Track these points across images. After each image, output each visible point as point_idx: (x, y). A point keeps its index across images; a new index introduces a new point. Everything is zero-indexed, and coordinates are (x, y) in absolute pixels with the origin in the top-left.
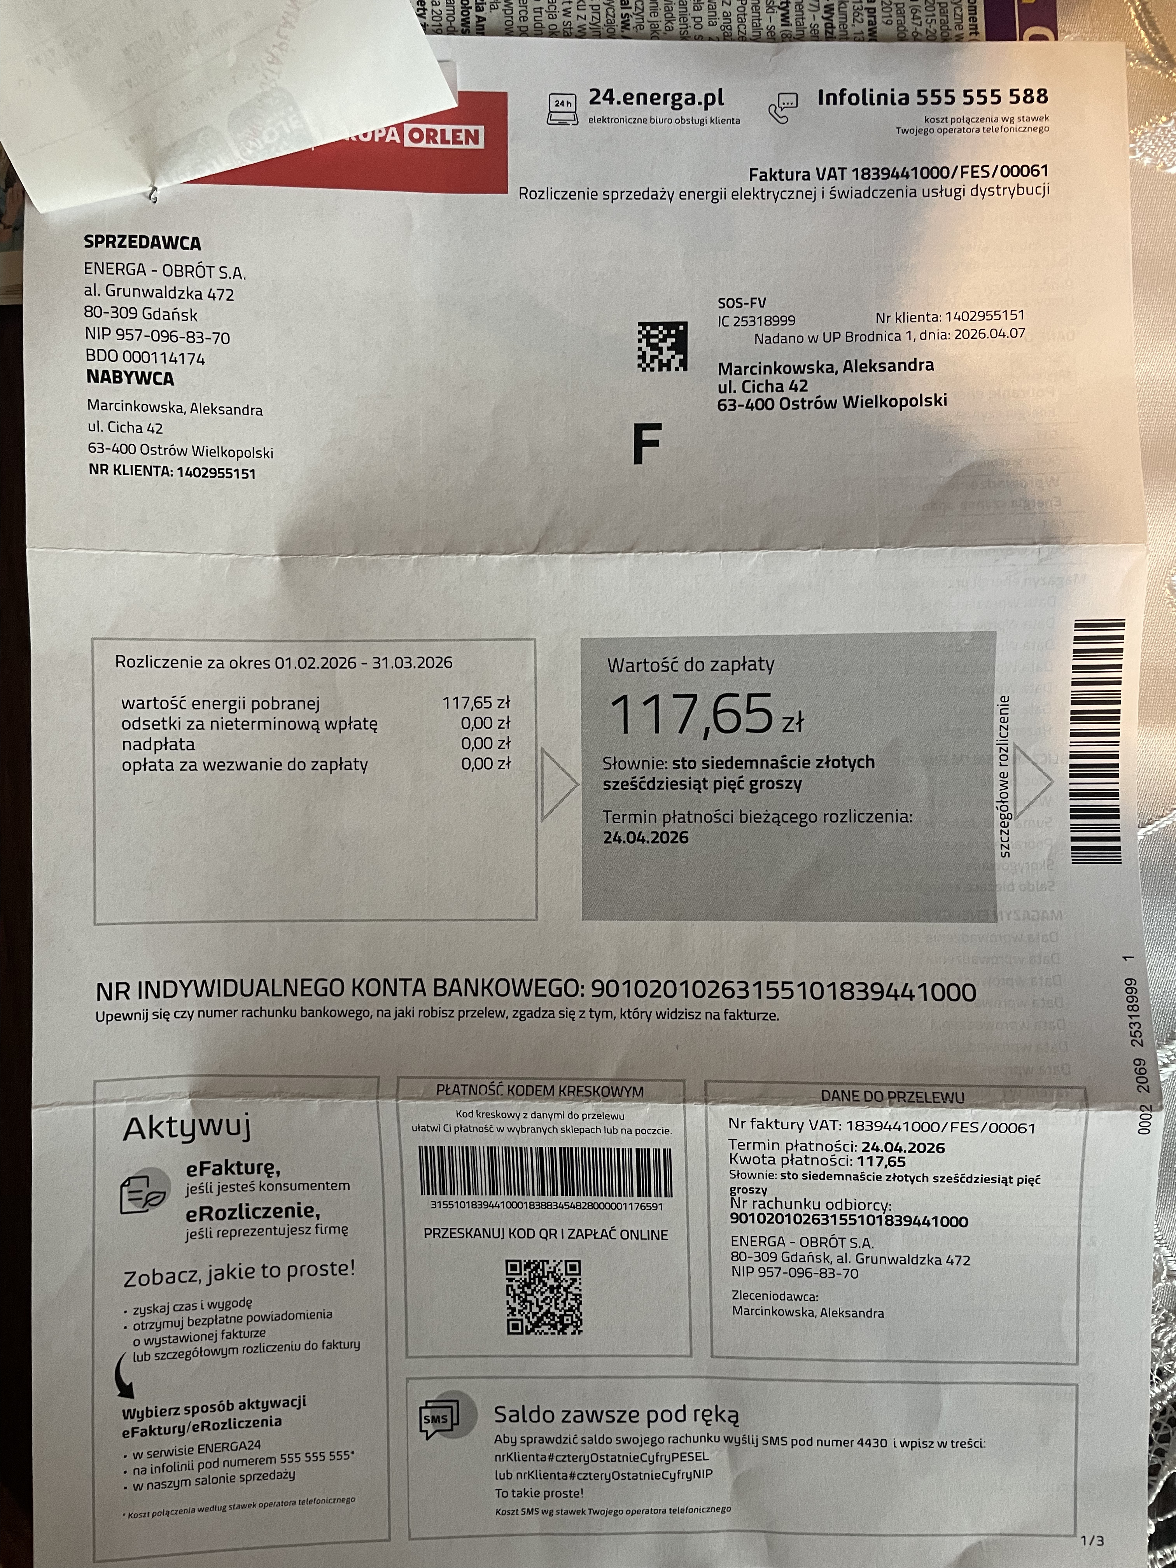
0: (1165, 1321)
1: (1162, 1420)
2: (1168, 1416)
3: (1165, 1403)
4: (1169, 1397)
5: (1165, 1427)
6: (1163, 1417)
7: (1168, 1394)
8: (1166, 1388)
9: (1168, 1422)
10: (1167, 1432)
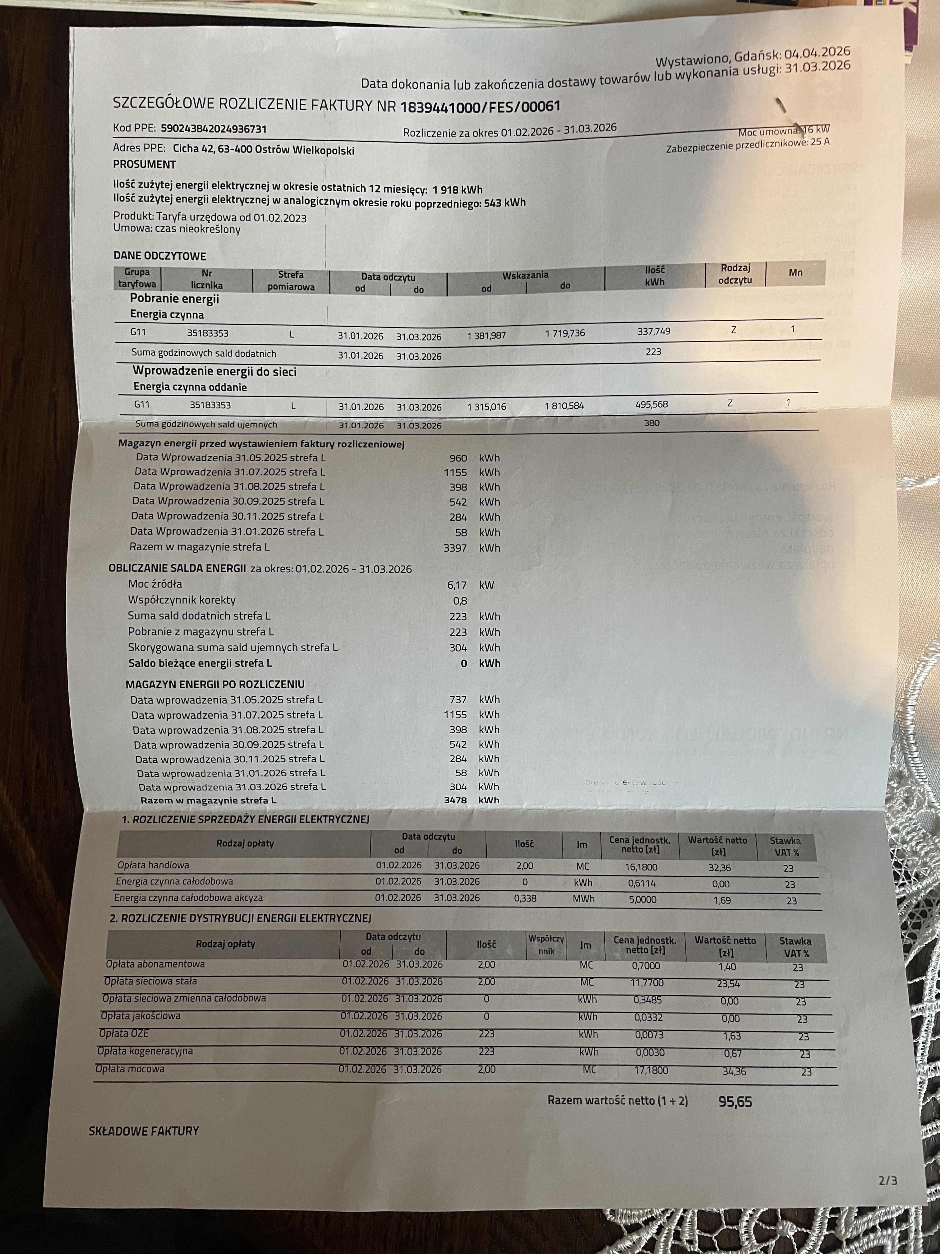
0: (924, 838)
1: (916, 911)
2: (921, 909)
3: (919, 899)
4: (923, 894)
5: (918, 917)
6: (917, 909)
7: (922, 892)
8: (921, 887)
9: (920, 914)
10: (918, 921)
